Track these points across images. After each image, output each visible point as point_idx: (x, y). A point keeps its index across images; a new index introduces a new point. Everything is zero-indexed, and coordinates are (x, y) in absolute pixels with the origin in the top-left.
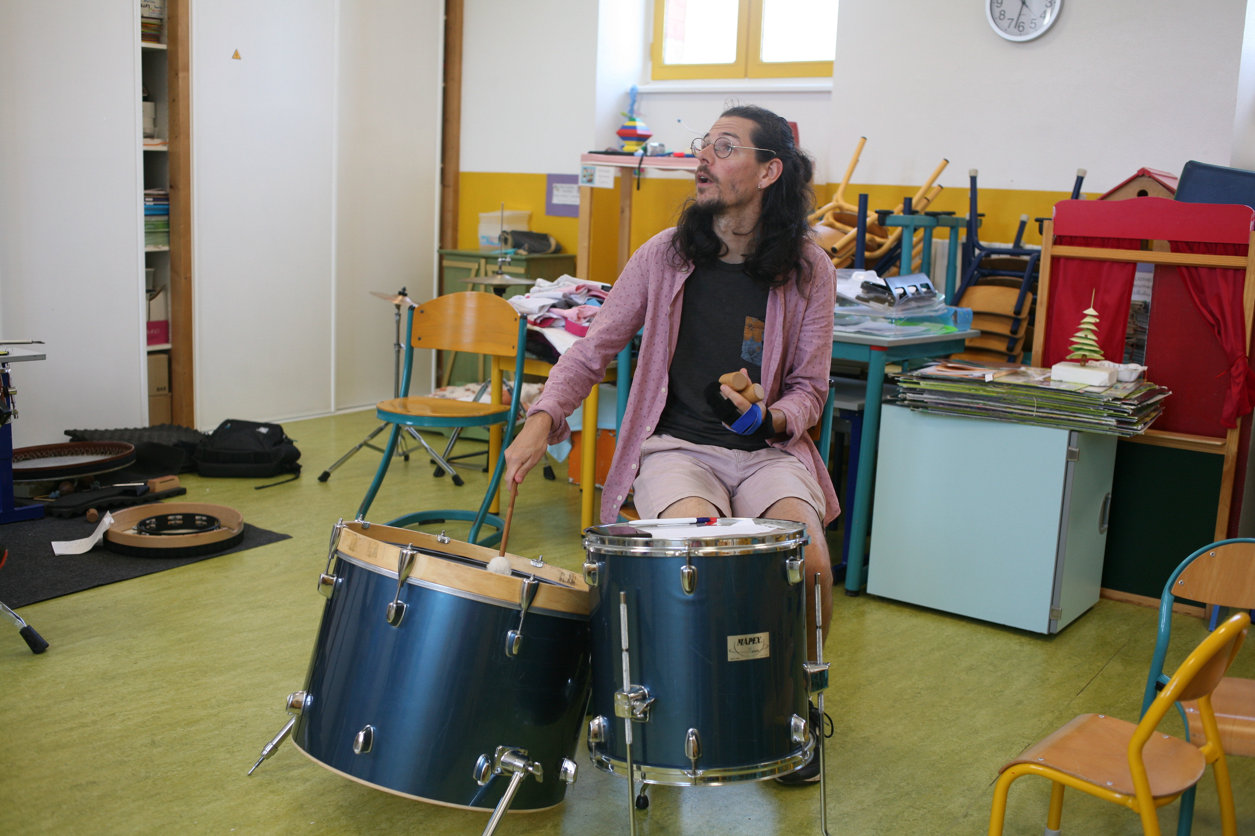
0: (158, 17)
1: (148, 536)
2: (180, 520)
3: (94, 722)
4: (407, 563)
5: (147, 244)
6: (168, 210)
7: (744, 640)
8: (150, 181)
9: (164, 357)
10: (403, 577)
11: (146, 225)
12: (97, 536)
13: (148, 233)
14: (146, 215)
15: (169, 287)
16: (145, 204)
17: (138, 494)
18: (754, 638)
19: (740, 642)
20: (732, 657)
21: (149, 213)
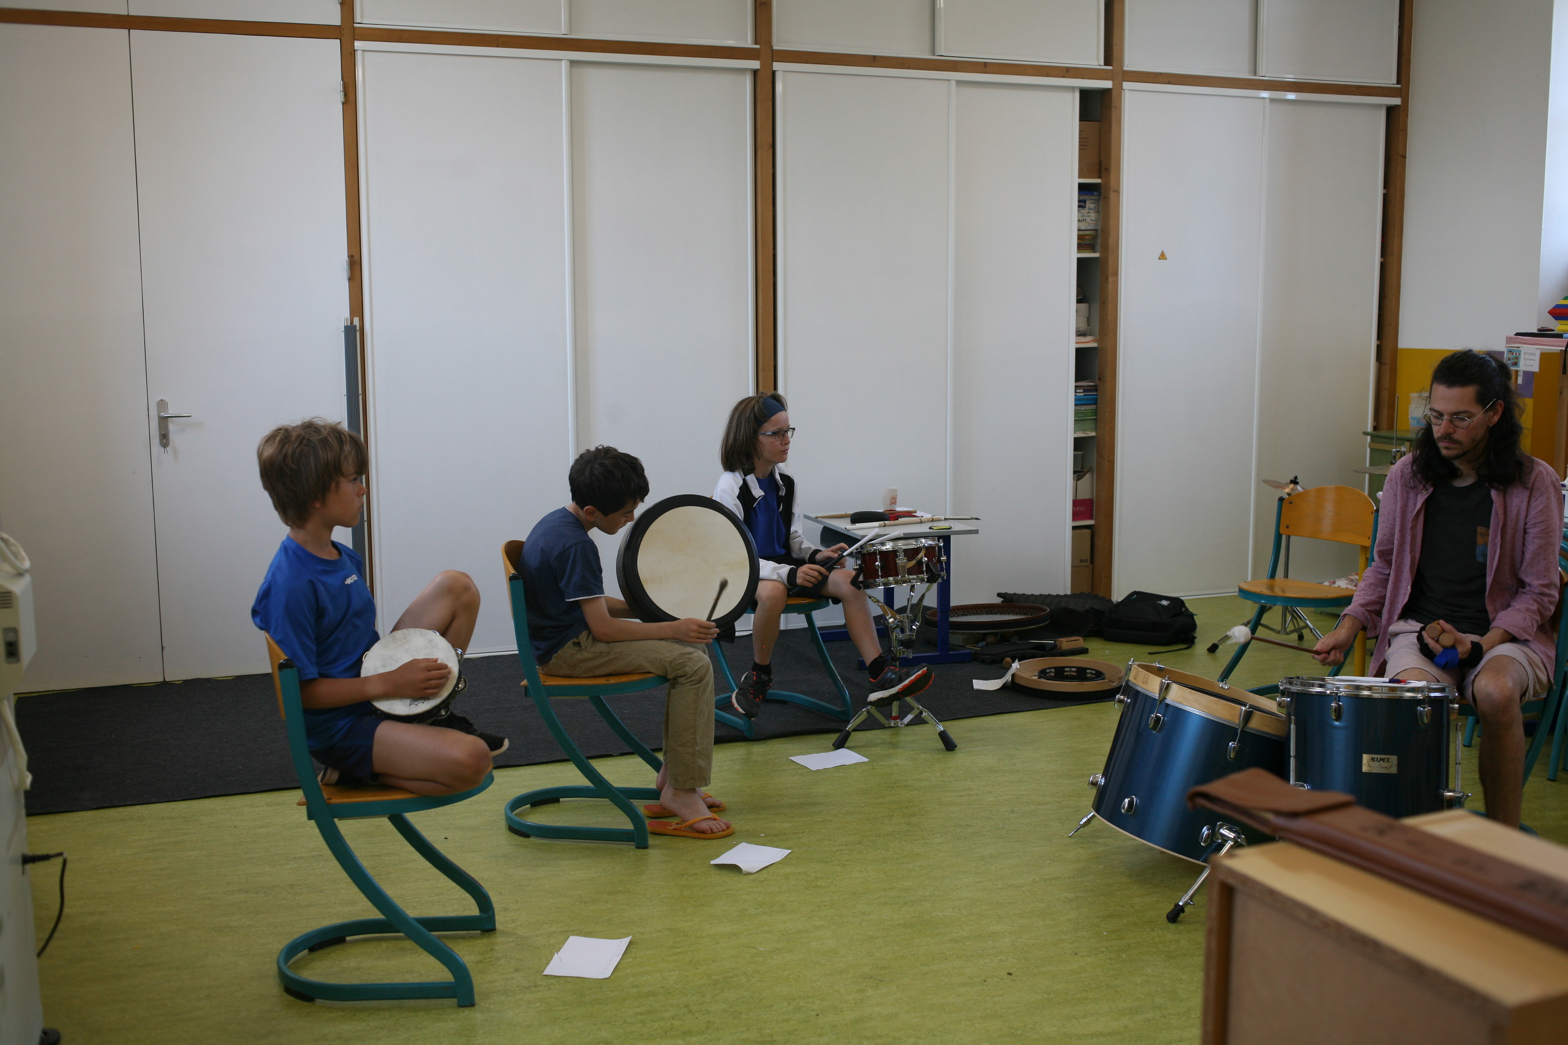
0: (1093, 229)
1: (1045, 680)
2: (1074, 672)
3: (977, 795)
4: (1165, 689)
5: (1075, 432)
6: (1096, 399)
7: (1375, 759)
8: (1081, 373)
9: (1088, 531)
10: (1161, 698)
11: (1075, 414)
12: (1008, 677)
13: (1076, 421)
14: (1075, 405)
15: (1095, 468)
16: (1075, 395)
17: (1047, 649)
18: (1384, 758)
19: (1373, 759)
20: (1365, 769)
21: (1078, 402)
